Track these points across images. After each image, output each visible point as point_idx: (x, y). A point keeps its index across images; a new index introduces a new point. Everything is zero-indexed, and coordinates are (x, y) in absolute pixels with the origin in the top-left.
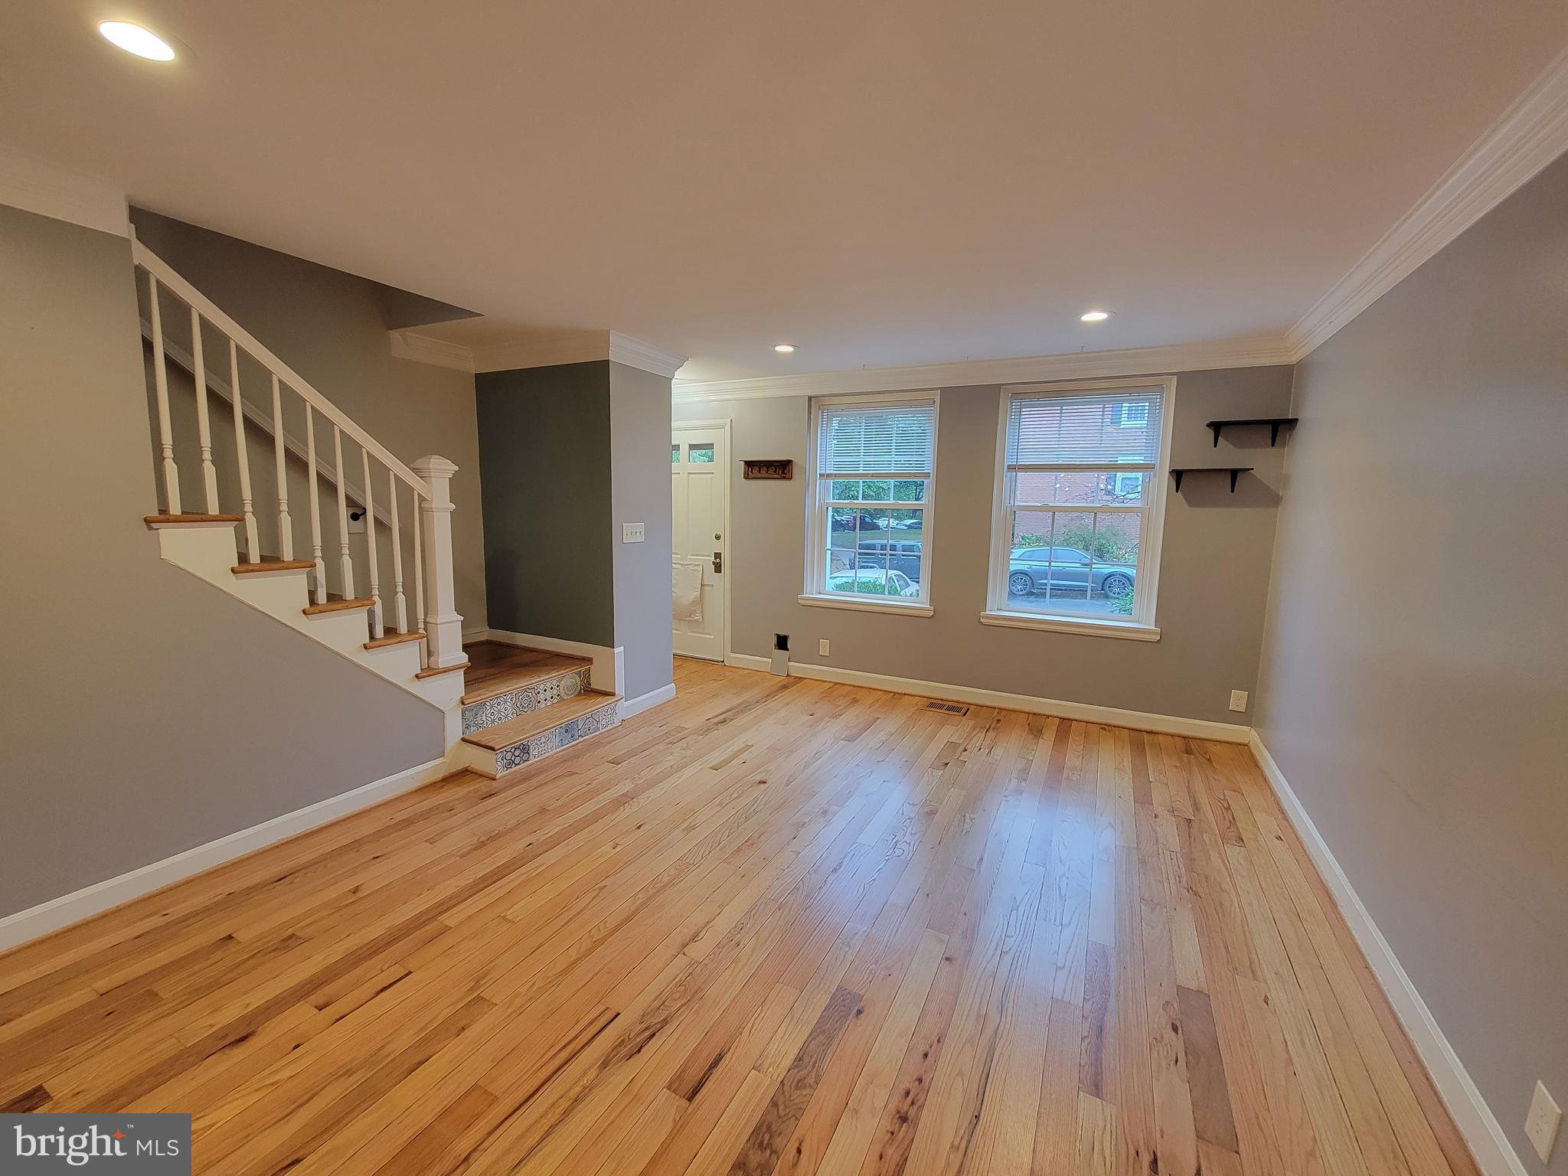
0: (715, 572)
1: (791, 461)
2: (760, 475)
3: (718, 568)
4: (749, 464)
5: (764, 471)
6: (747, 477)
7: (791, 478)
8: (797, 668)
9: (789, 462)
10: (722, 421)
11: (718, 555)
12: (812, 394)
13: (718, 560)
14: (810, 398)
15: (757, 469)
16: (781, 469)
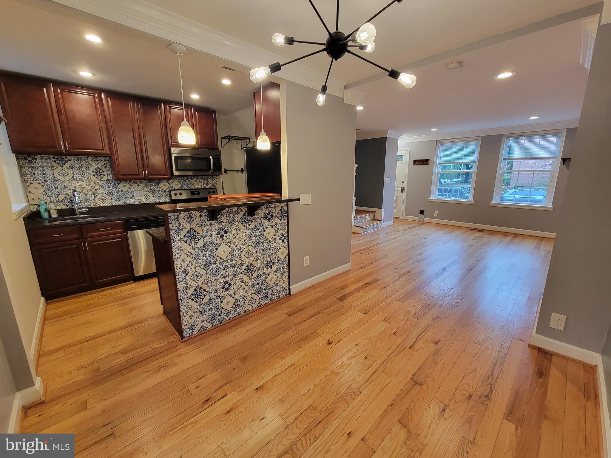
0: (401, 192)
1: (429, 160)
2: (418, 164)
3: (402, 191)
4: (415, 161)
5: (420, 163)
6: (414, 164)
7: (428, 164)
8: (426, 219)
9: (428, 160)
10: (407, 149)
11: (402, 188)
12: (437, 140)
13: (402, 189)
14: (437, 141)
15: (417, 162)
16: (426, 162)
